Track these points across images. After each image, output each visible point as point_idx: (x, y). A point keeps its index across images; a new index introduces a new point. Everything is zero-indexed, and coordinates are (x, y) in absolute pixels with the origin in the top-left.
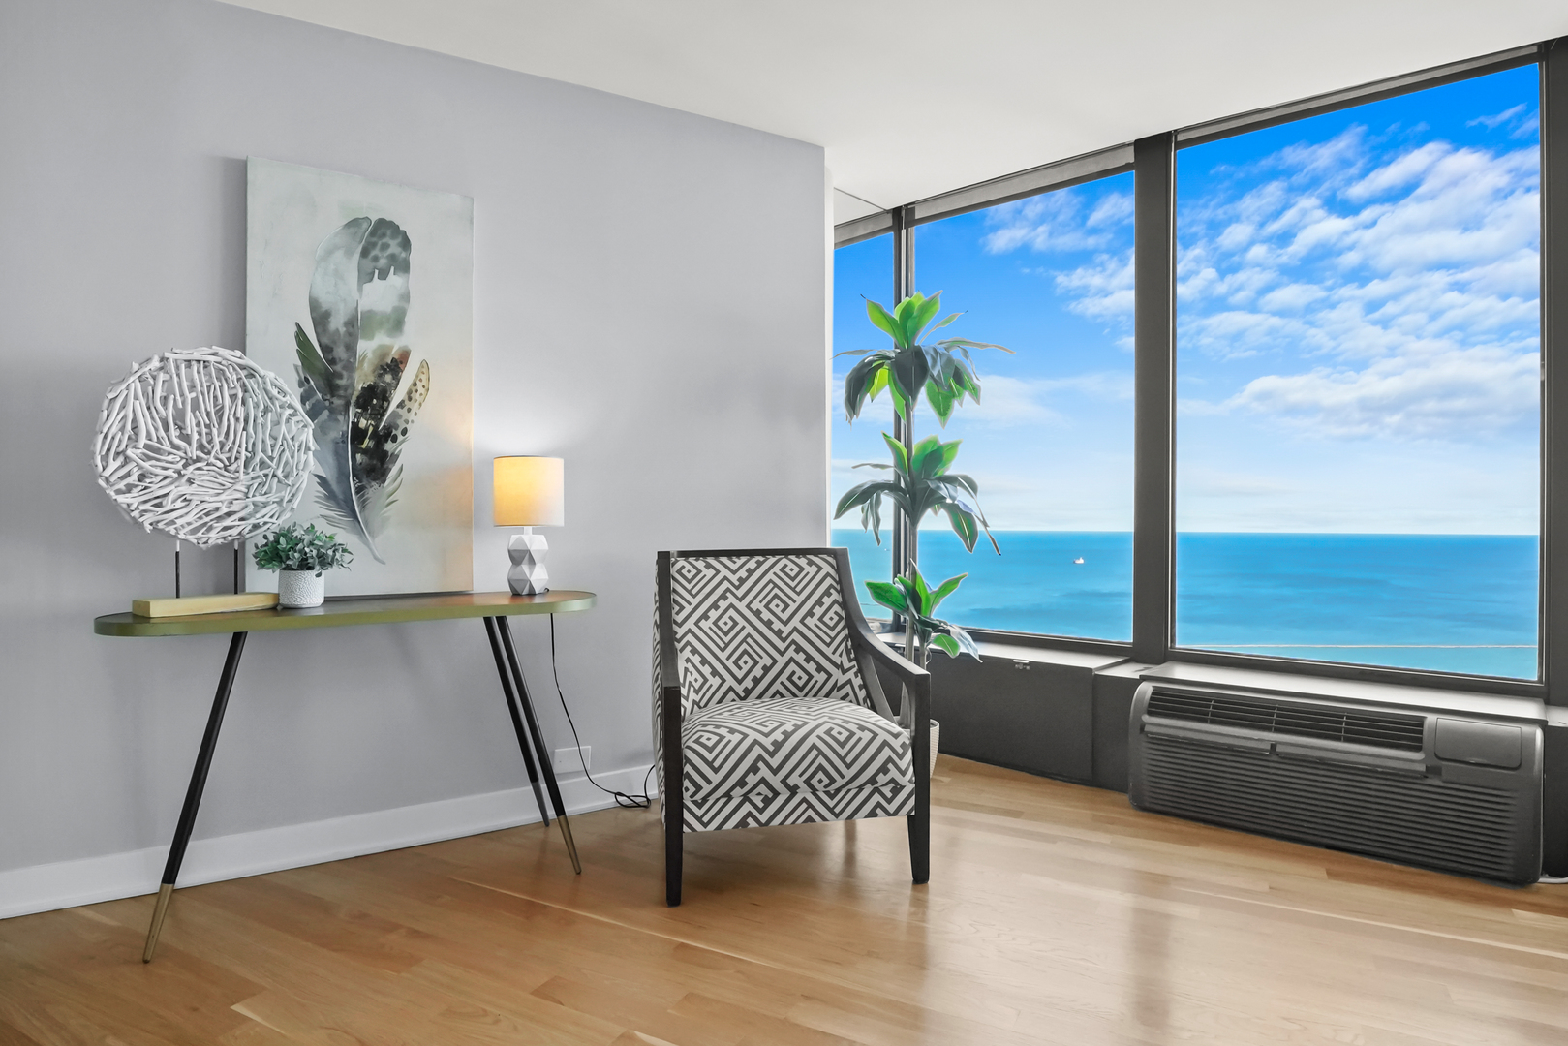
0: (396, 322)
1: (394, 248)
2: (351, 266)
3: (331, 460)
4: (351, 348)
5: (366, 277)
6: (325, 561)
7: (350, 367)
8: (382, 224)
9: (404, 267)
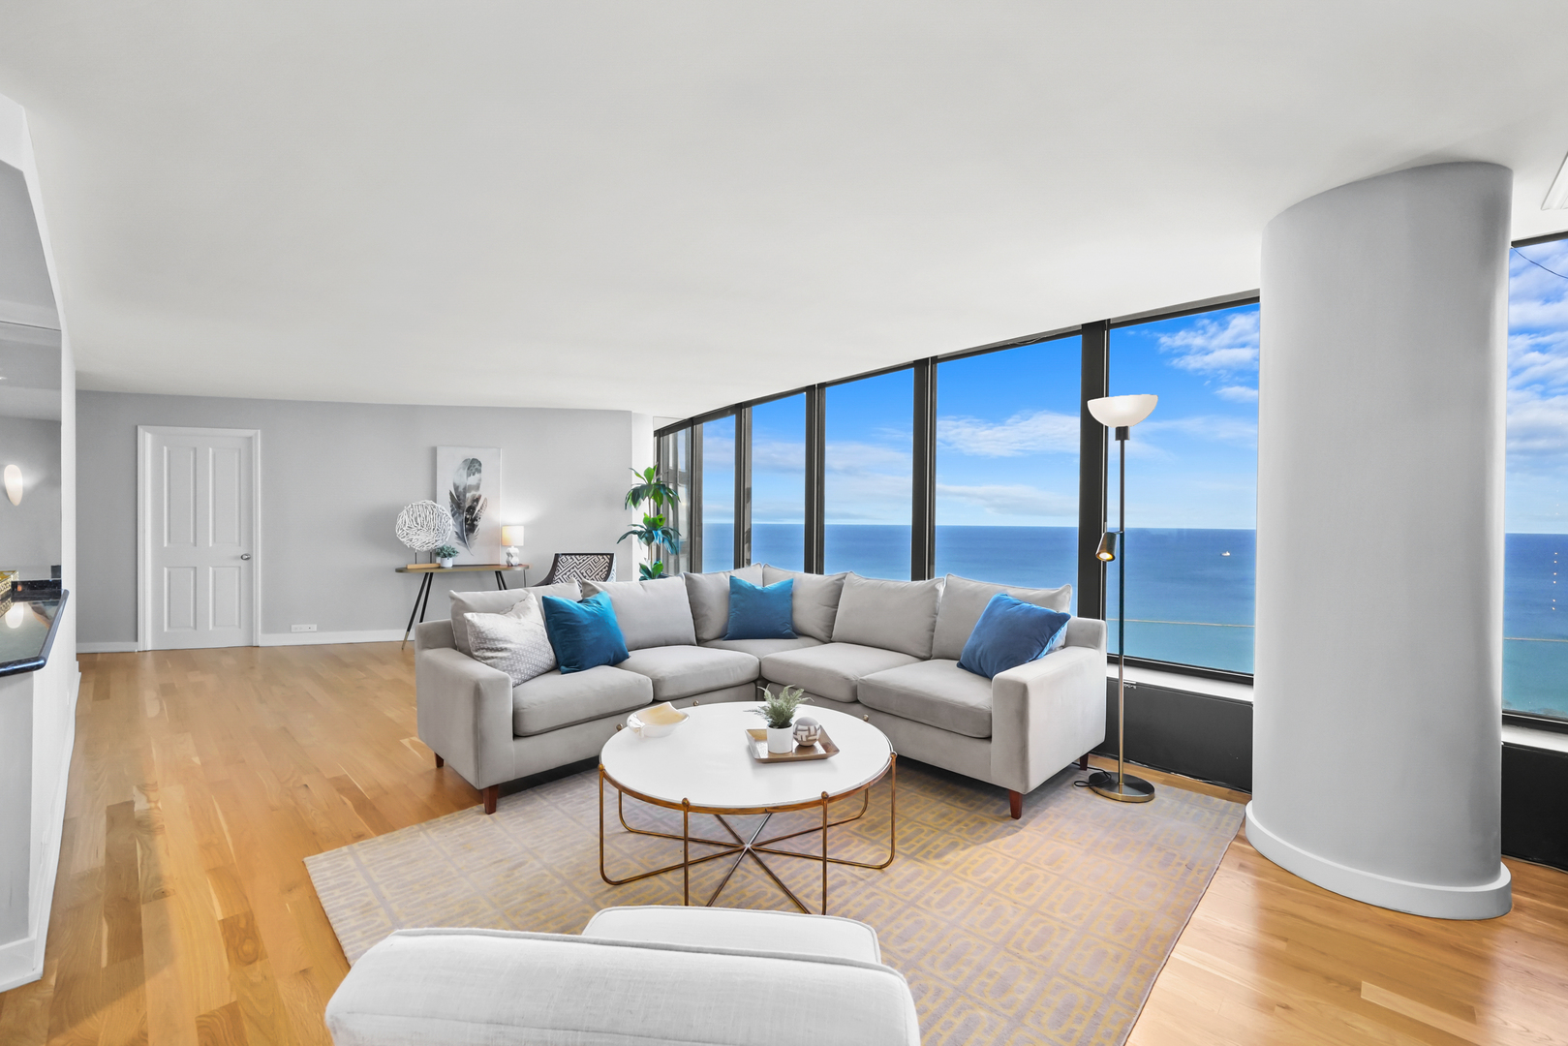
0: (478, 487)
1: (477, 466)
2: (464, 473)
3: (459, 527)
4: (465, 496)
5: (469, 475)
6: (450, 555)
7: (464, 501)
8: (473, 460)
9: (479, 471)
